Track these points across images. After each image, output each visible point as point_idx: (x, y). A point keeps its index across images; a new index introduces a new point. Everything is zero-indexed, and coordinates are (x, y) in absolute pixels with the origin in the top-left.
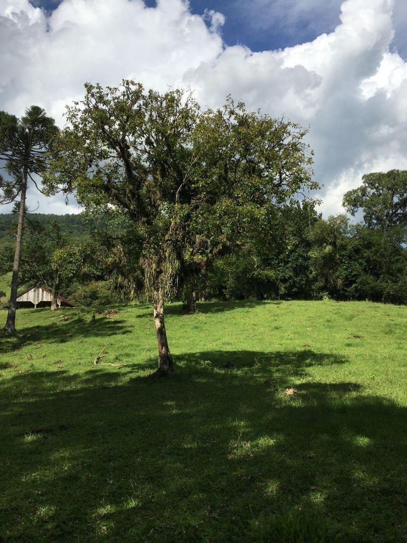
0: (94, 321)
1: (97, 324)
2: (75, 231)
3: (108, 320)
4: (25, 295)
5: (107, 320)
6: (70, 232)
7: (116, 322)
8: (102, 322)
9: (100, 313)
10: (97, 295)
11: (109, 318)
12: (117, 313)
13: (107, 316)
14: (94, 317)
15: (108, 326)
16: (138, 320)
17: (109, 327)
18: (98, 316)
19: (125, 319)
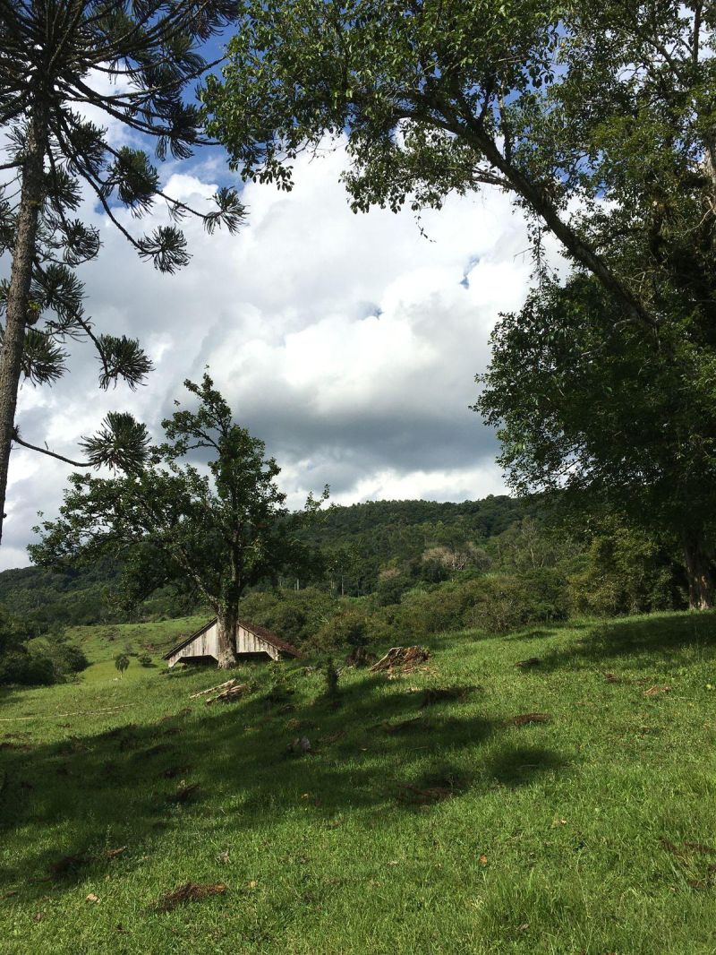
0: (334, 696)
1: (342, 712)
2: (326, 538)
3: (394, 688)
4: (198, 641)
5: (387, 691)
6: (318, 541)
7: (434, 697)
8: (365, 702)
9: (362, 664)
10: (365, 636)
11: (399, 681)
12: (425, 658)
13: (391, 674)
14: (332, 677)
15: (395, 720)
16: (533, 680)
17: (406, 728)
18: (350, 676)
19: (475, 681)
